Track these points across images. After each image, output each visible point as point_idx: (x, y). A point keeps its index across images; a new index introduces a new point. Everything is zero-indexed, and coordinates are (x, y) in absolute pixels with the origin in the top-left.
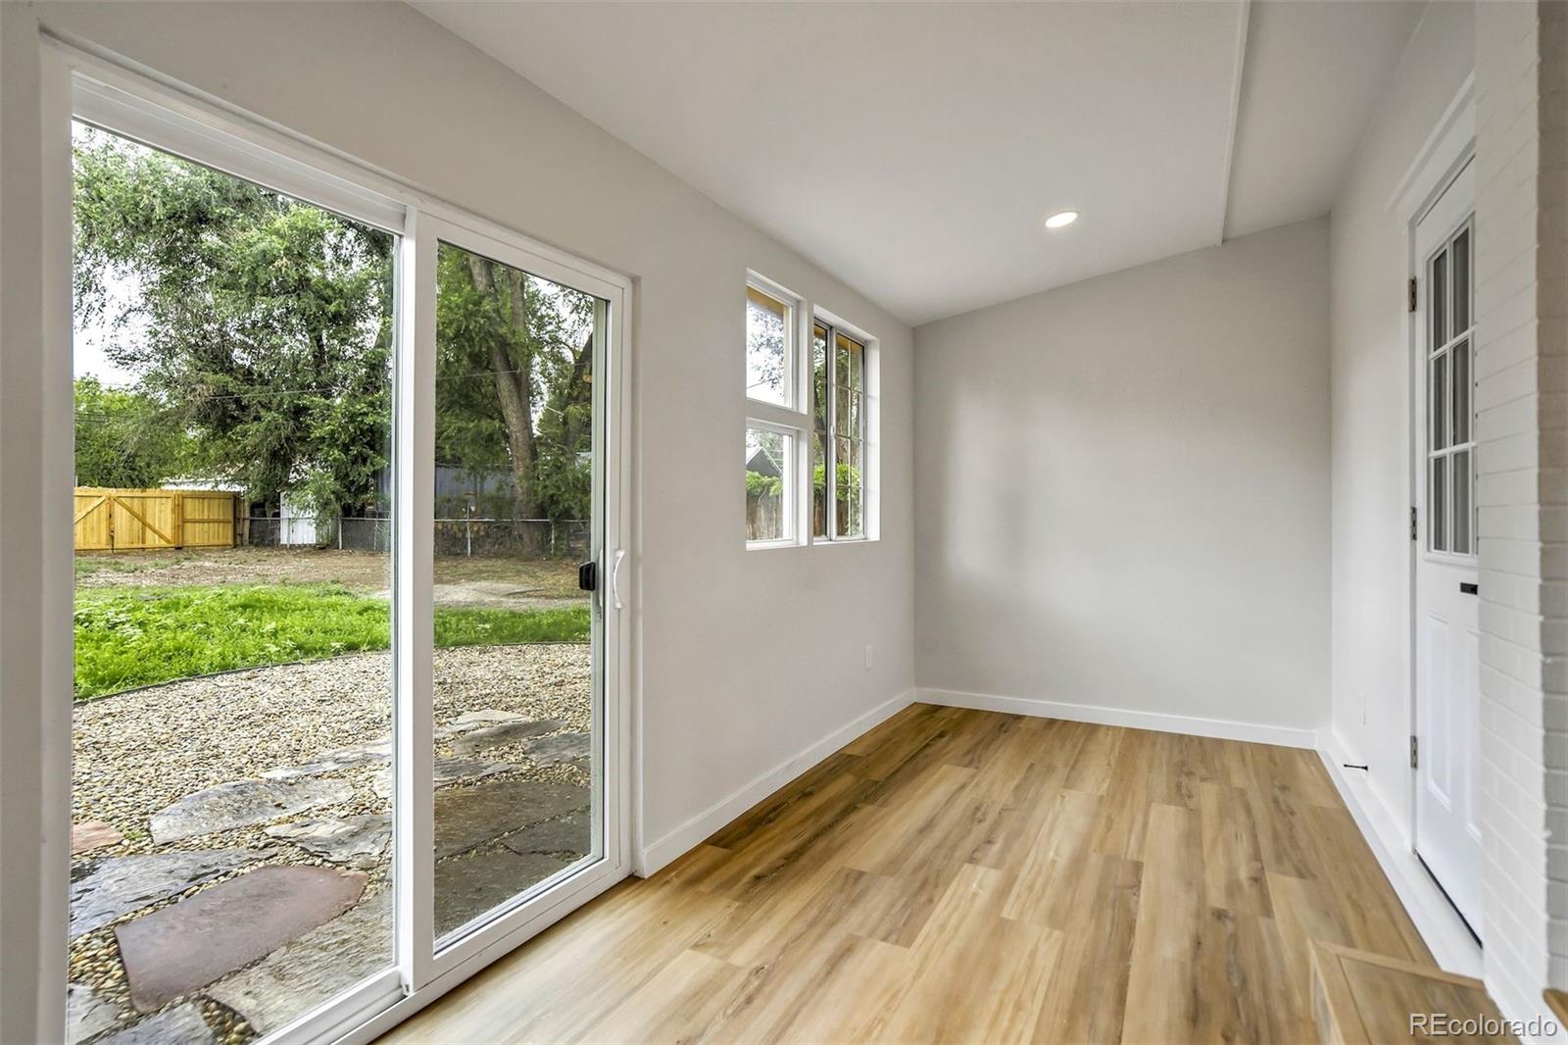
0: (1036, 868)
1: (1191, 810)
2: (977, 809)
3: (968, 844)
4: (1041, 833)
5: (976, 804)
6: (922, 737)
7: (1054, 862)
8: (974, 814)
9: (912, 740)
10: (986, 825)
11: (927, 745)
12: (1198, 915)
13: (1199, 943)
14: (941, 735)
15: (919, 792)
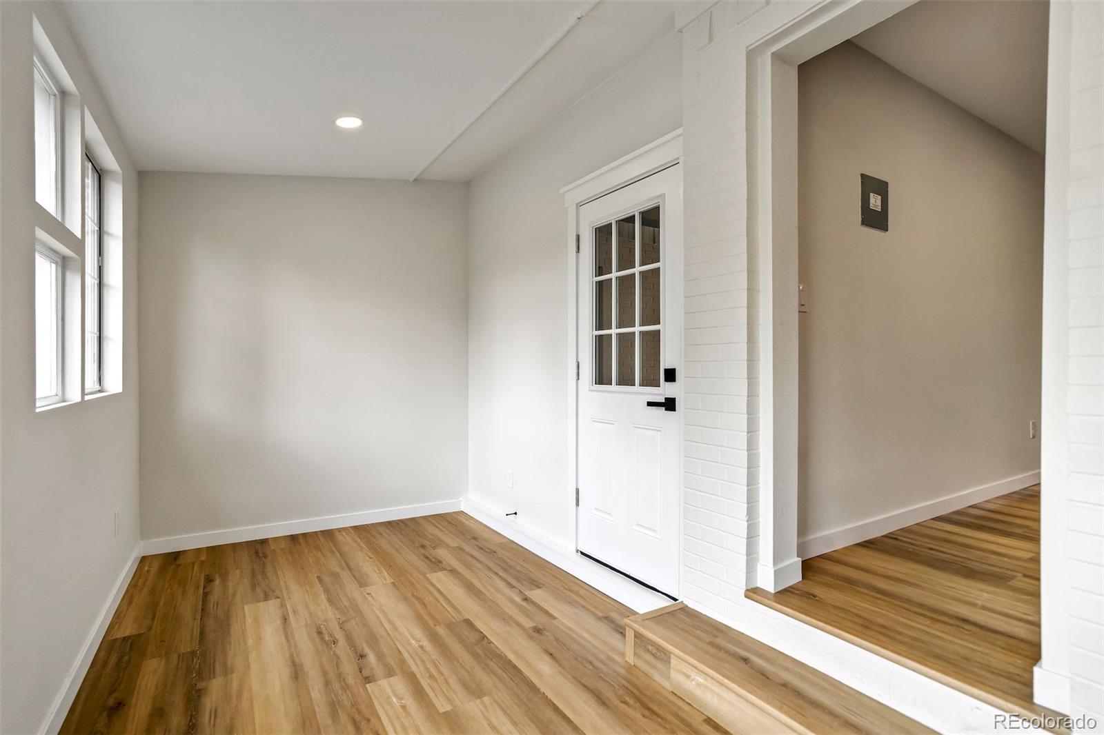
0: (416, 658)
1: (451, 570)
2: (320, 633)
3: (349, 668)
4: (389, 630)
5: (314, 630)
6: (191, 590)
7: (421, 647)
8: (322, 639)
9: (184, 593)
10: (342, 642)
11: (206, 595)
12: (531, 638)
13: (551, 654)
14: (209, 580)
15: (250, 642)
